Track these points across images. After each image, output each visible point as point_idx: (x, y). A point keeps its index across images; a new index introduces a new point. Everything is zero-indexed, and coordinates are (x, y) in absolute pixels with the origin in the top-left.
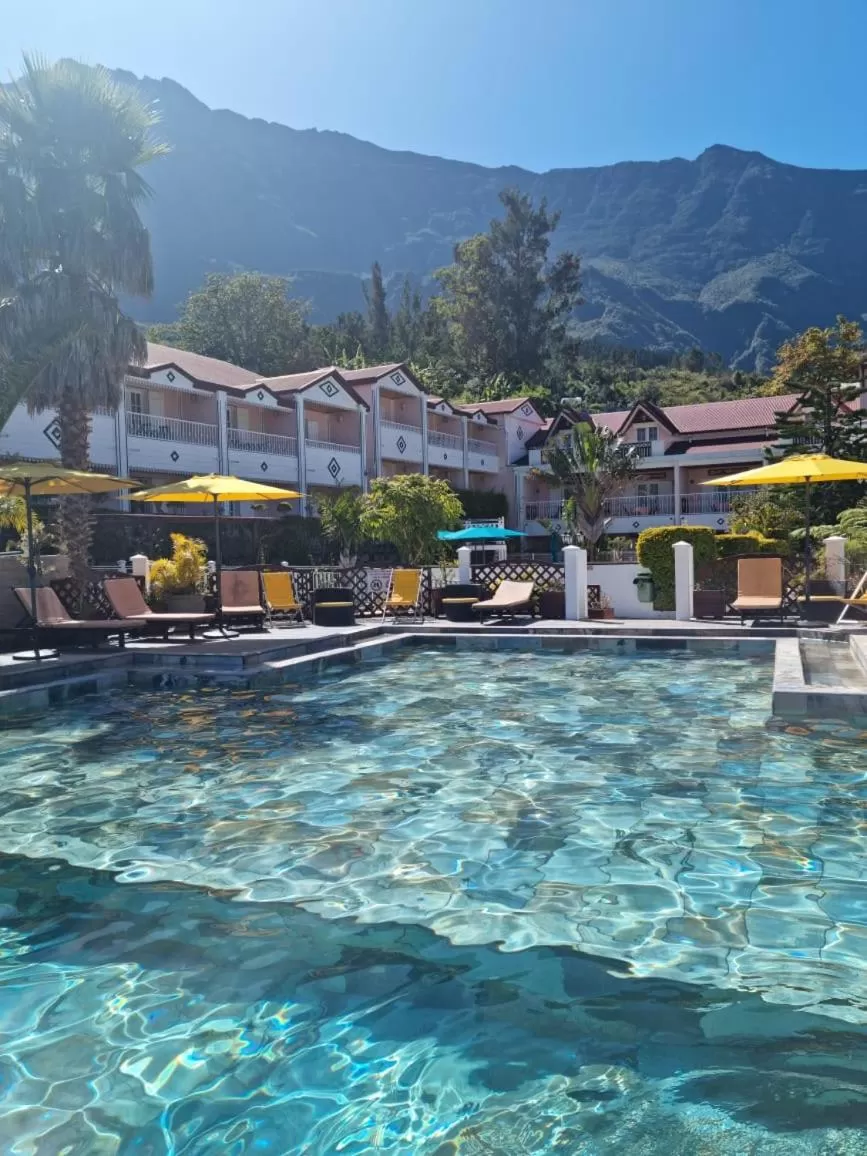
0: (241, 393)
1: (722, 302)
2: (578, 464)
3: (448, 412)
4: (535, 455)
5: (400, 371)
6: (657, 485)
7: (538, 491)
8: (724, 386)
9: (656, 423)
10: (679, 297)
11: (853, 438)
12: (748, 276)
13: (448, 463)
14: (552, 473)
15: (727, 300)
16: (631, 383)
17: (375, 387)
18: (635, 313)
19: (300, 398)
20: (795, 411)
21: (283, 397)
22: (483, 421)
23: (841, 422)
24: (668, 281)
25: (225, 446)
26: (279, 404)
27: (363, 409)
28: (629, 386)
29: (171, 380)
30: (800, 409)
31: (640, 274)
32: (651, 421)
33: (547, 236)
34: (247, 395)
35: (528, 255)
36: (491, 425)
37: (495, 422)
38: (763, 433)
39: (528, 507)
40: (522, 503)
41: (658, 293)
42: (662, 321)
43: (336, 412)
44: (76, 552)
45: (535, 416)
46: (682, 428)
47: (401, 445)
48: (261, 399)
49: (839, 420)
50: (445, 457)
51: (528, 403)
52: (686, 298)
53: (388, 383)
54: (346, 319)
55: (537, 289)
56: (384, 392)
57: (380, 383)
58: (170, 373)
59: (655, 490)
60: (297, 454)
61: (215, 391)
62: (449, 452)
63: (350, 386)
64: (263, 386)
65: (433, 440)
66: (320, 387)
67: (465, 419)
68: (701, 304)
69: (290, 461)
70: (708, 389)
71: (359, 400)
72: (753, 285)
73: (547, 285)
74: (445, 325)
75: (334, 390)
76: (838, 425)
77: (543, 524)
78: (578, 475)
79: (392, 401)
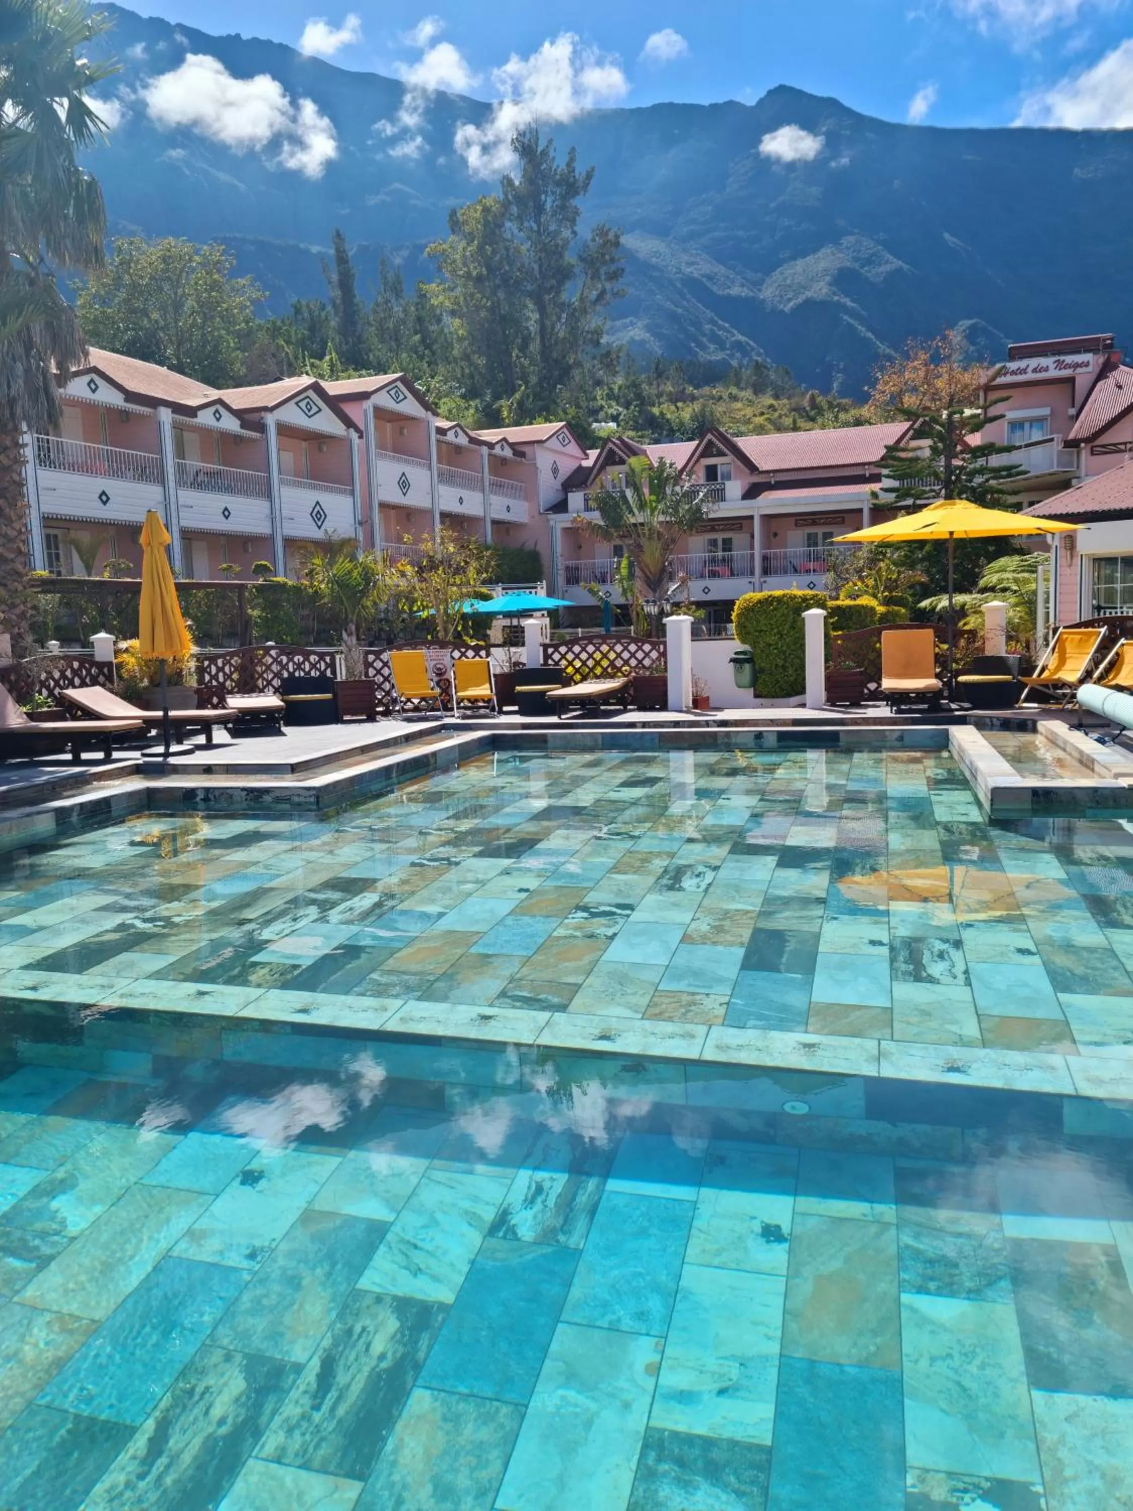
0: (192, 412)
1: (790, 300)
2: (635, 510)
3: (463, 440)
4: (576, 499)
5: (399, 384)
6: (730, 539)
7: (580, 547)
8: (794, 410)
9: (730, 458)
10: (735, 291)
11: (978, 480)
12: (822, 265)
13: (467, 510)
14: (602, 523)
15: (796, 296)
16: (680, 404)
17: (368, 405)
18: (680, 311)
19: (270, 420)
20: (902, 444)
21: (247, 416)
22: (508, 453)
23: (963, 459)
24: (722, 269)
25: (172, 484)
26: (242, 427)
27: (354, 435)
28: (677, 408)
29: (94, 391)
30: (908, 442)
31: (685, 258)
32: (724, 455)
33: (576, 202)
34: (200, 413)
35: (552, 228)
36: (519, 459)
37: (522, 455)
38: (862, 473)
39: (567, 568)
40: (561, 563)
41: (709, 284)
42: (714, 323)
43: (317, 439)
44: (16, 630)
45: (573, 448)
46: (763, 466)
47: (404, 484)
48: (218, 420)
49: (960, 456)
50: (461, 501)
51: (565, 430)
52: (745, 292)
53: (384, 400)
54: (304, 309)
55: (564, 274)
56: (379, 412)
57: (374, 399)
58: (92, 381)
59: (727, 545)
60: (269, 495)
61: (155, 408)
62: (465, 494)
63: (335, 403)
64: (220, 401)
65: (445, 478)
66: (297, 403)
67: (485, 450)
68: (764, 300)
69: (259, 506)
70: (776, 414)
71: (349, 423)
72: (828, 278)
73: (577, 270)
74: (439, 321)
75: (315, 409)
76: (960, 463)
77: (591, 591)
78: (635, 525)
79: (389, 425)
